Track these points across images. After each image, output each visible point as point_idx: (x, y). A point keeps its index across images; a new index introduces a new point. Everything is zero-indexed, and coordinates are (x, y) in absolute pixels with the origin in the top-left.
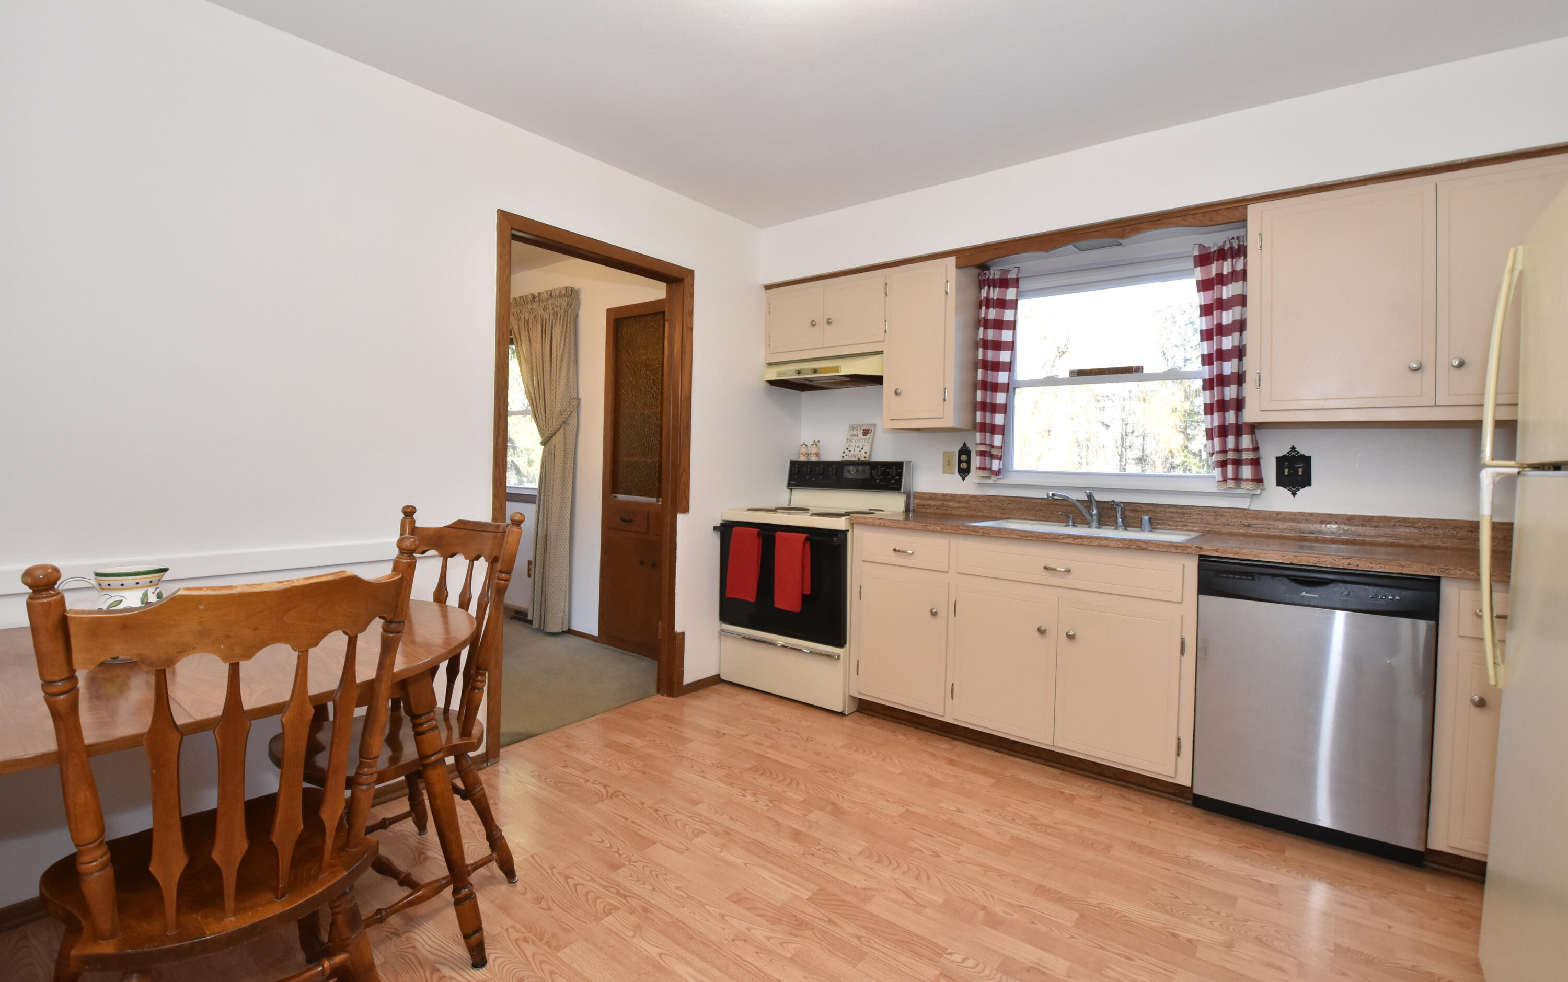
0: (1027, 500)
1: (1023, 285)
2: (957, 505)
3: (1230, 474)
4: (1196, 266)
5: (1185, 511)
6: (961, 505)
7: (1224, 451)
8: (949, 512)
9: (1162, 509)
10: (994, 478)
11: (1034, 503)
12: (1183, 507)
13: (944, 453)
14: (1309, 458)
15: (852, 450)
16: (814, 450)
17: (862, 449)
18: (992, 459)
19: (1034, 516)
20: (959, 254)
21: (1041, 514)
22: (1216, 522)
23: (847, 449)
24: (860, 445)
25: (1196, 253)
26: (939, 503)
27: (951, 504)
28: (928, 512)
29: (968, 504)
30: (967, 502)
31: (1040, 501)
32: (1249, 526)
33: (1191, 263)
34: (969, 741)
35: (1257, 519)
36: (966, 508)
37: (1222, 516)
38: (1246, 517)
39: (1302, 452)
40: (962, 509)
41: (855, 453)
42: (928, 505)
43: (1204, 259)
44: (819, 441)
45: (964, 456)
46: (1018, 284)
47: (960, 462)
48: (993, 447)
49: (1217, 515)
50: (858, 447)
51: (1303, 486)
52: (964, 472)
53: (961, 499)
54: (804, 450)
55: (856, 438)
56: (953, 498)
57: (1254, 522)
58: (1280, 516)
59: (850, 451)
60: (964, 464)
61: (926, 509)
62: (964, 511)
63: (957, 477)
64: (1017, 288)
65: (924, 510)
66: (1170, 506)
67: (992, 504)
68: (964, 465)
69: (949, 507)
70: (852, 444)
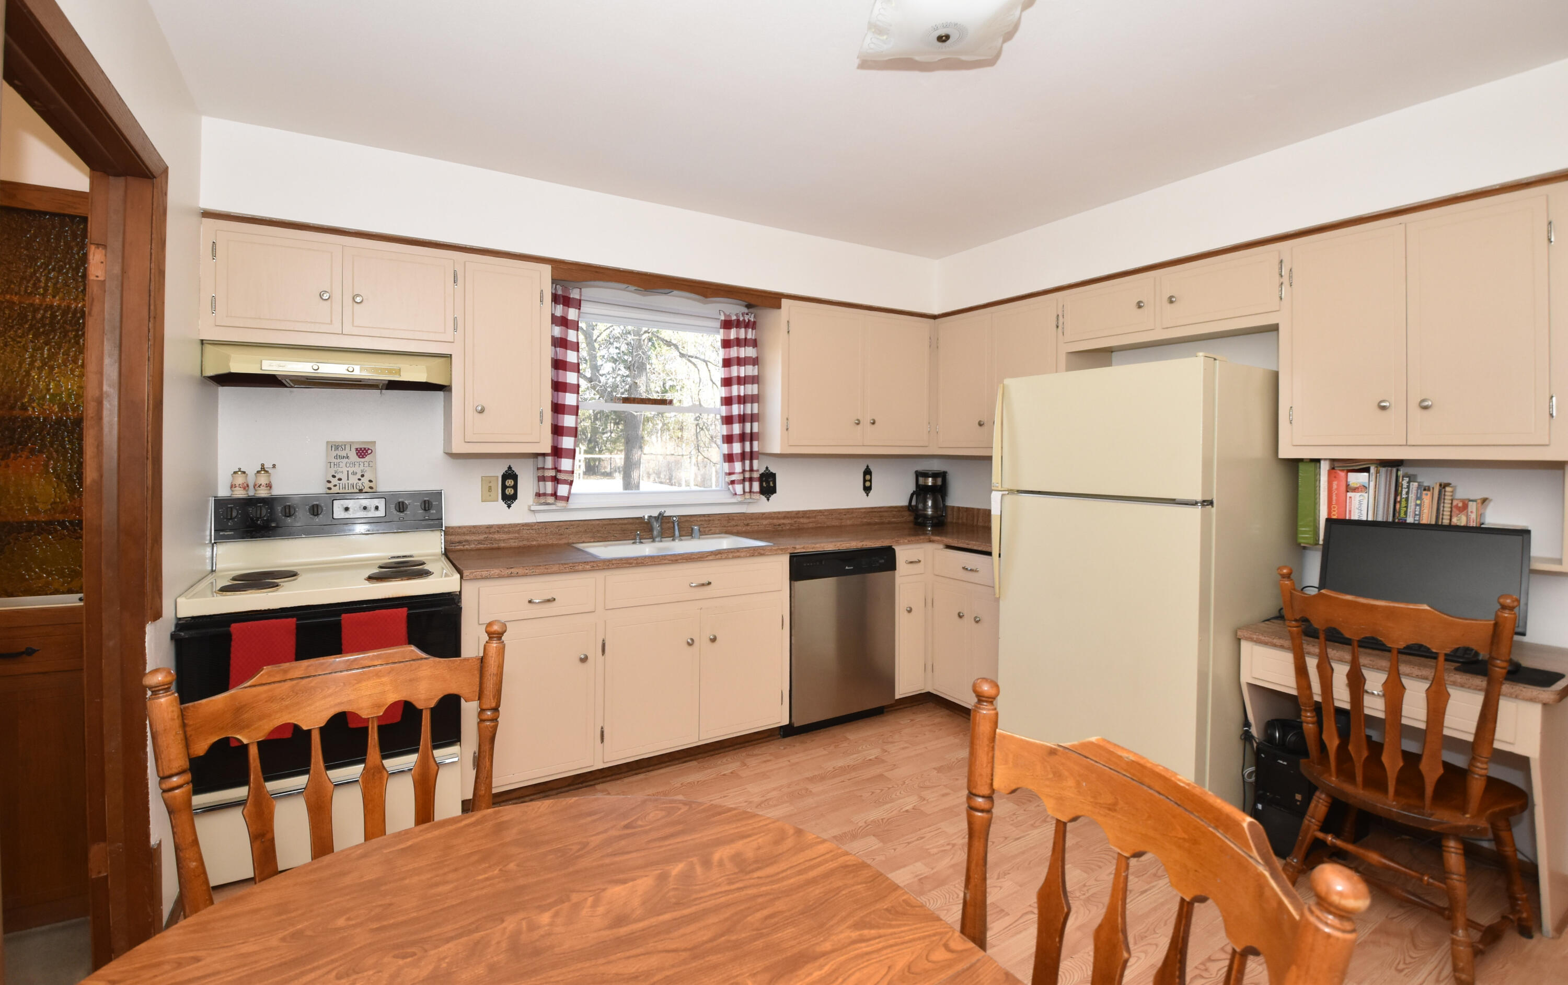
0: (586, 522)
1: (585, 307)
2: (505, 536)
3: (747, 489)
4: (721, 328)
5: (710, 518)
6: (511, 536)
7: (744, 471)
8: (495, 546)
9: (695, 519)
10: (561, 504)
11: (592, 524)
12: (709, 515)
13: (483, 479)
14: (775, 474)
15: (344, 477)
16: (263, 480)
17: (363, 476)
18: (558, 483)
19: (593, 537)
20: (556, 264)
21: (599, 535)
22: (730, 524)
23: (334, 476)
24: (358, 470)
25: (723, 318)
26: (482, 537)
27: (496, 536)
28: (467, 550)
29: (518, 533)
30: (518, 532)
31: (598, 522)
32: (748, 525)
33: (718, 324)
34: (609, 779)
35: (752, 519)
36: (516, 538)
37: (733, 519)
38: (746, 519)
39: (771, 471)
40: (511, 541)
41: (350, 482)
42: (467, 541)
43: (727, 324)
44: (274, 466)
45: (510, 481)
46: (580, 306)
47: (504, 487)
48: (560, 471)
49: (730, 519)
50: (354, 473)
51: (772, 494)
52: (509, 499)
53: (510, 529)
54: (240, 480)
55: (345, 461)
56: (501, 528)
57: (751, 521)
58: (764, 516)
59: (340, 479)
60: (510, 489)
61: (464, 545)
62: (515, 542)
63: (501, 504)
64: (579, 309)
65: (460, 547)
66: (700, 516)
67: (549, 531)
68: (510, 491)
69: (495, 540)
70: (340, 470)
